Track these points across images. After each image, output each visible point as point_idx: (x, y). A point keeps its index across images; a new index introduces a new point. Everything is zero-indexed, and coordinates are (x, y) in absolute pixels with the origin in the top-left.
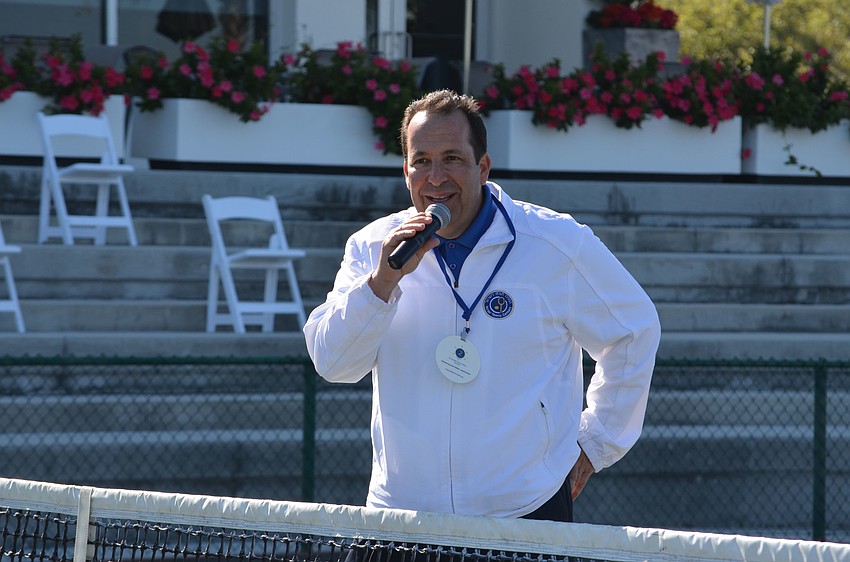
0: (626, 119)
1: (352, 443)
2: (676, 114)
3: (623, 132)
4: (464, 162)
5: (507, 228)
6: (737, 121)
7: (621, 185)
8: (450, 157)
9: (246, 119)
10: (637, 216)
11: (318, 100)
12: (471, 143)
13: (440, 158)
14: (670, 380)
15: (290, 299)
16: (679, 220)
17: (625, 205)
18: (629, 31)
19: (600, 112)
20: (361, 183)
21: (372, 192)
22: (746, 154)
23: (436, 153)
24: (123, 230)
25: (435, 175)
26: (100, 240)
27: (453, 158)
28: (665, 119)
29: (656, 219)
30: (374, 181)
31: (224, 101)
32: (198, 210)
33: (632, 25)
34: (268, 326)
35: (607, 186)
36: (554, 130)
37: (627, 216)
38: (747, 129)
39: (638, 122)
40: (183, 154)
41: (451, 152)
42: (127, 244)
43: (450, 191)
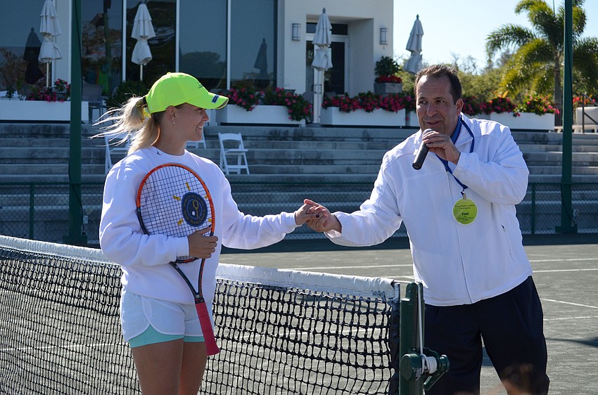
0: (369, 110)
1: (247, 208)
2: (384, 108)
3: (368, 113)
4: (447, 104)
5: (469, 134)
6: (404, 110)
7: (367, 129)
8: (438, 101)
9: (248, 110)
10: (372, 138)
11: (272, 104)
12: (451, 94)
13: (433, 101)
14: (363, 188)
15: (244, 164)
16: (385, 140)
17: (368, 135)
18: (387, 84)
19: (361, 108)
20: (284, 129)
21: (287, 131)
22: (407, 119)
23: (431, 98)
24: (203, 143)
25: (430, 111)
26: (197, 147)
27: (440, 101)
28: (381, 109)
29: (378, 140)
30: (288, 128)
31: (240, 104)
32: (217, 137)
33: (388, 82)
34: (239, 172)
35: (363, 129)
36: (346, 113)
37: (368, 139)
38: (407, 113)
39: (372, 110)
40: (229, 121)
41: (439, 98)
42: (203, 148)
43: (437, 119)
